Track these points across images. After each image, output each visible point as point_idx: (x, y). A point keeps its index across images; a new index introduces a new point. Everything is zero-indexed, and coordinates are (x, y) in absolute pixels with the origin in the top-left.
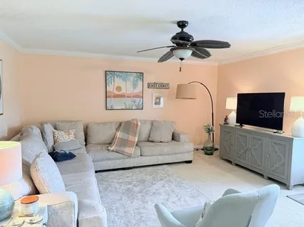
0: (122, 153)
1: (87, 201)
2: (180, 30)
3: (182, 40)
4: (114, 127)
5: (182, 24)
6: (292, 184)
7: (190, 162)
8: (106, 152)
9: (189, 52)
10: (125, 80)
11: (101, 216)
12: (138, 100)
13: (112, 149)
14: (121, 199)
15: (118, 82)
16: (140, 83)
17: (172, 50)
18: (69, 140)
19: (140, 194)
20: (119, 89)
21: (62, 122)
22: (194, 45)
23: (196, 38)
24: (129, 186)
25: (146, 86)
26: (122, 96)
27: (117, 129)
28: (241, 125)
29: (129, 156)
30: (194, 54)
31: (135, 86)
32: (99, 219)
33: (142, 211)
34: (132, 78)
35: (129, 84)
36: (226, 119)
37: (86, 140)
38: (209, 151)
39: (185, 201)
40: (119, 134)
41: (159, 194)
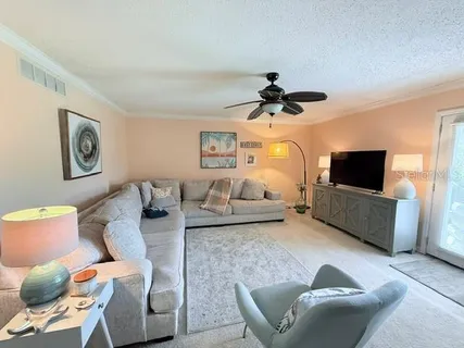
0: (213, 211)
1: (165, 269)
2: (270, 83)
3: (272, 95)
4: (208, 185)
5: (272, 77)
6: (395, 251)
7: (282, 221)
8: (198, 210)
9: (280, 107)
10: (218, 139)
11: (176, 289)
12: (231, 159)
13: (204, 206)
14: (209, 260)
15: (212, 142)
16: (234, 143)
17: (261, 105)
18: (165, 196)
19: (228, 255)
20: (213, 148)
21: (161, 179)
22: (285, 98)
23: (288, 91)
24: (218, 245)
25: (239, 144)
26: (216, 155)
27: (211, 187)
28: (335, 185)
29: (221, 214)
30: (284, 110)
31: (228, 146)
32: (172, 293)
33: (228, 275)
34: (225, 138)
35: (223, 144)
36: (319, 178)
37: (182, 196)
38: (301, 209)
39: (275, 266)
40: (212, 192)
41: (248, 255)
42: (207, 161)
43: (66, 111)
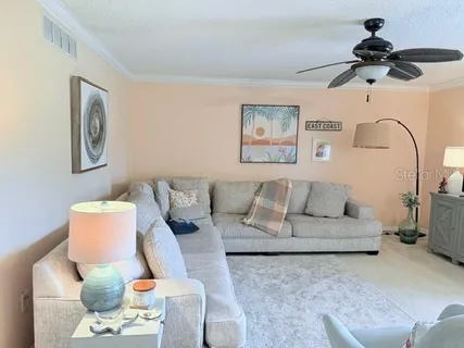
0: (265, 230)
2: (368, 34)
3: (373, 51)
4: (253, 189)
5: (373, 25)
7: (375, 253)
8: (240, 227)
9: (385, 70)
10: (270, 118)
11: (238, 321)
12: (289, 148)
13: (249, 221)
14: (263, 300)
15: (260, 121)
16: (294, 121)
17: (354, 68)
18: (190, 205)
19: (292, 296)
20: (261, 131)
21: (180, 178)
22: (394, 57)
23: (398, 46)
24: (274, 281)
25: (302, 125)
26: (266, 142)
27: (257, 193)
29: (275, 235)
31: (285, 126)
33: (296, 321)
34: (280, 115)
35: (276, 123)
36: (443, 184)
37: (212, 207)
38: (408, 237)
39: (367, 315)
40: (258, 200)
41: (322, 298)
42: (249, 151)
43: (80, 79)
